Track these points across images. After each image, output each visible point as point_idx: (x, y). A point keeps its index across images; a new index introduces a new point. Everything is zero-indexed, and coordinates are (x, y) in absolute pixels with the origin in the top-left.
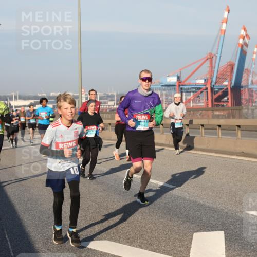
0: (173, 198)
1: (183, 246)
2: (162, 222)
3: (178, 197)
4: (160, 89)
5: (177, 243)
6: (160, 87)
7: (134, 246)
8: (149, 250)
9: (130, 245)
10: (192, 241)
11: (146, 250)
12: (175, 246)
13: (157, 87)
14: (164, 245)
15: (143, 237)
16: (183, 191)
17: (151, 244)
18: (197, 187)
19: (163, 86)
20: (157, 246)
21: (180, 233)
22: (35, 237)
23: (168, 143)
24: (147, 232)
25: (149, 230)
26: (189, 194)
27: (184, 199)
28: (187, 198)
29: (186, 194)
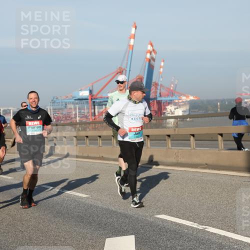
0: (86, 206)
2: (76, 230)
3: (91, 206)
4: (73, 103)
6: (73, 101)
10: (104, 246)
13: (70, 101)
16: (95, 200)
18: (109, 195)
19: (75, 100)
21: (93, 240)
23: (82, 155)
24: (61, 241)
25: (62, 239)
26: (102, 202)
27: (97, 207)
28: (100, 206)
29: (99, 202)
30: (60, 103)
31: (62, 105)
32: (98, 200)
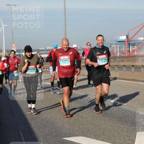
0: (123, 111)
1: (130, 140)
2: (117, 125)
3: (127, 110)
4: (115, 44)
5: (126, 138)
6: (115, 42)
7: (99, 140)
8: (109, 143)
9: (97, 140)
10: (136, 137)
11: (107, 142)
12: (125, 140)
13: (114, 42)
14: (118, 140)
15: (105, 135)
16: (130, 107)
17: (110, 139)
18: (139, 104)
19: (117, 42)
20: (114, 140)
21: (128, 132)
22: (38, 135)
23: (121, 77)
24: (107, 132)
25: (108, 131)
26: (134, 109)
27: (131, 112)
28: (133, 111)
29: (132, 108)
30: (107, 44)
31: (108, 45)
32: (131, 107)
